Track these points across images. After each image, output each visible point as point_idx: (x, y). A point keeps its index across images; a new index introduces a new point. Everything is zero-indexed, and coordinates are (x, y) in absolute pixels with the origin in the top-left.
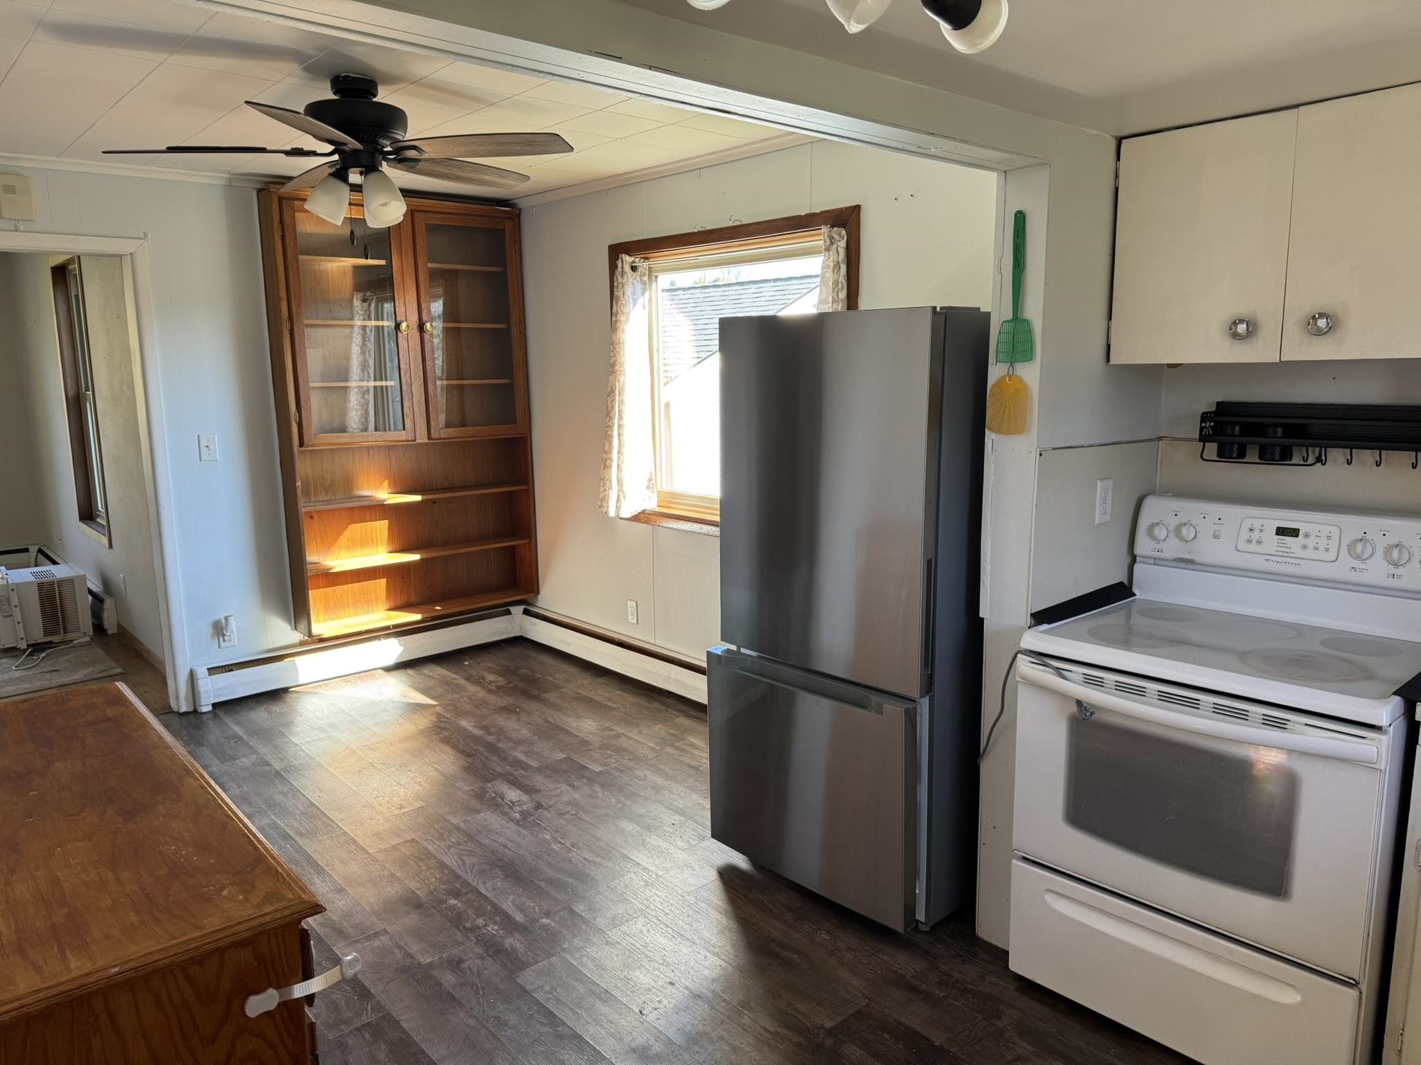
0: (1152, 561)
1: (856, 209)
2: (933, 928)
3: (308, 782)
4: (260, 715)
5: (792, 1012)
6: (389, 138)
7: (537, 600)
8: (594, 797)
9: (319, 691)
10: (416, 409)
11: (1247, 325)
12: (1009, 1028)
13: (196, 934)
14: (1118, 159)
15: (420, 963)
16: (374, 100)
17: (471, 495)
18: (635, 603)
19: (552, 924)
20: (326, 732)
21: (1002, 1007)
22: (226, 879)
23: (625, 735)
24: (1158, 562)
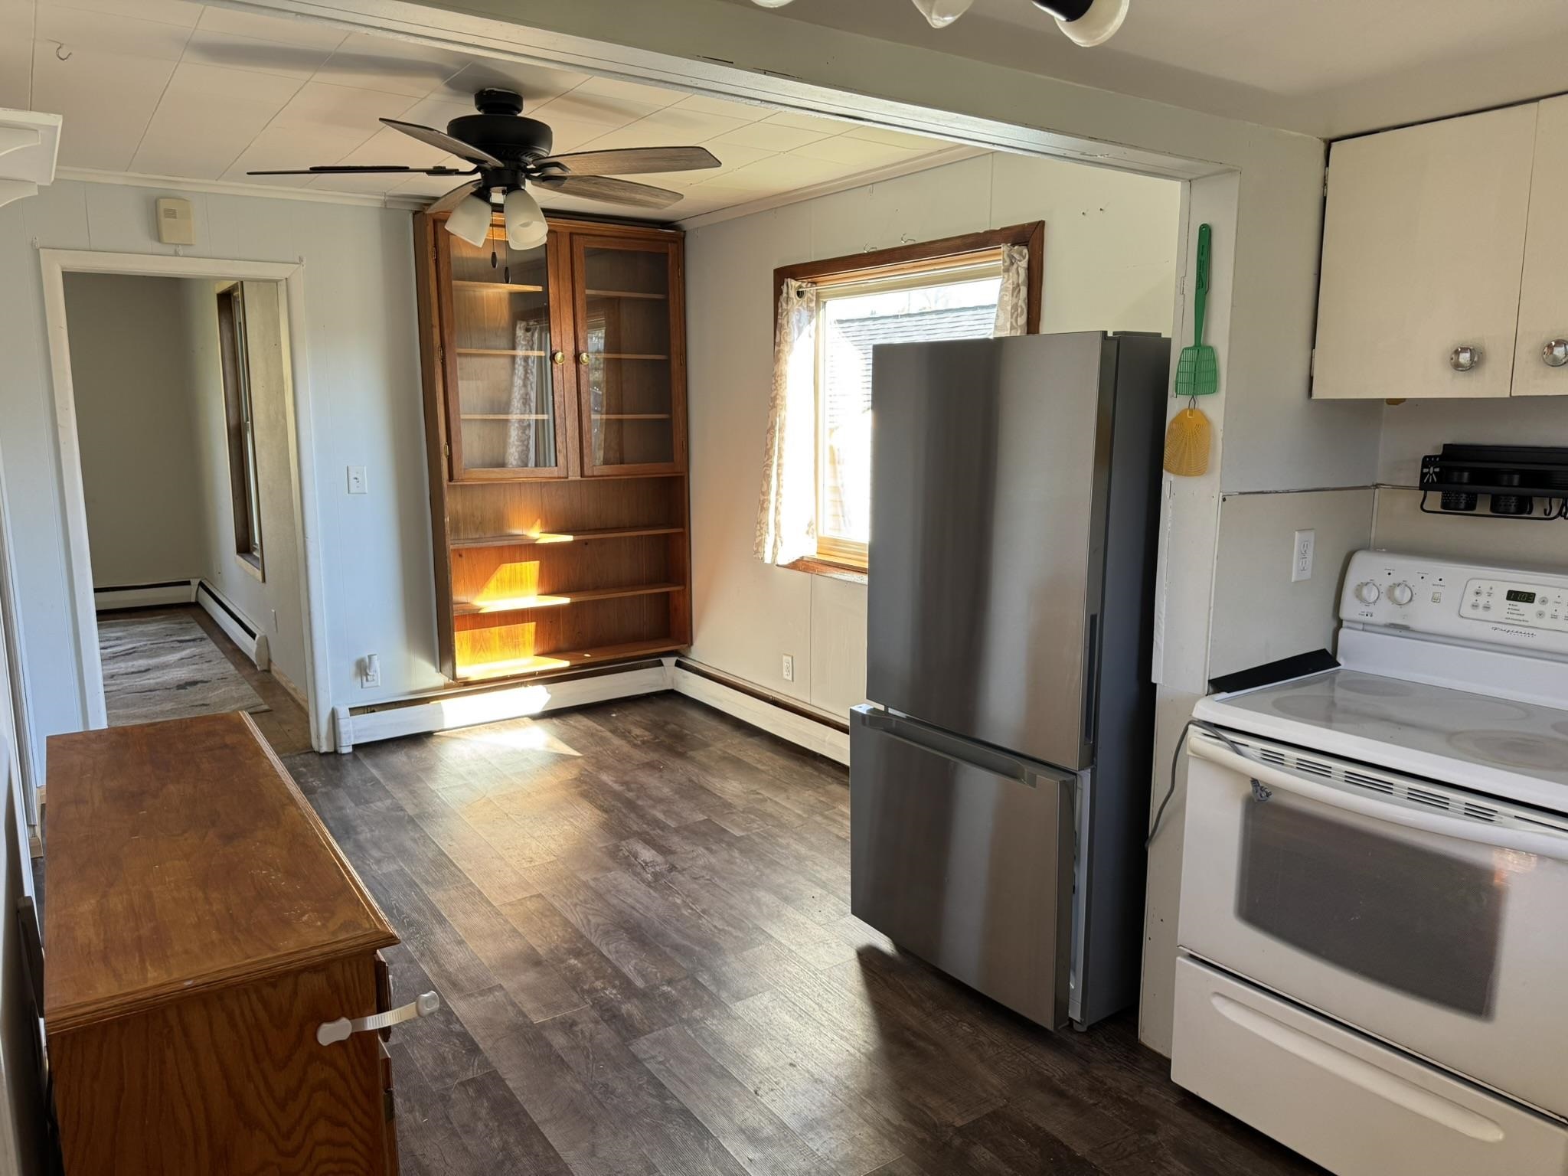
0: (1361, 627)
1: (1040, 226)
2: (1090, 1028)
3: (440, 829)
4: (399, 759)
5: (920, 1107)
6: (531, 155)
7: (690, 651)
8: (732, 863)
9: (461, 736)
10: (570, 445)
11: (1471, 354)
12: (1164, 1145)
13: (270, 955)
14: (1327, 165)
15: (532, 1022)
16: (519, 115)
17: (625, 537)
18: (790, 659)
19: (673, 992)
20: (465, 780)
21: (1158, 1121)
22: (308, 906)
23: (771, 800)
24: (1367, 628)
